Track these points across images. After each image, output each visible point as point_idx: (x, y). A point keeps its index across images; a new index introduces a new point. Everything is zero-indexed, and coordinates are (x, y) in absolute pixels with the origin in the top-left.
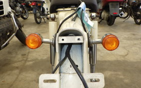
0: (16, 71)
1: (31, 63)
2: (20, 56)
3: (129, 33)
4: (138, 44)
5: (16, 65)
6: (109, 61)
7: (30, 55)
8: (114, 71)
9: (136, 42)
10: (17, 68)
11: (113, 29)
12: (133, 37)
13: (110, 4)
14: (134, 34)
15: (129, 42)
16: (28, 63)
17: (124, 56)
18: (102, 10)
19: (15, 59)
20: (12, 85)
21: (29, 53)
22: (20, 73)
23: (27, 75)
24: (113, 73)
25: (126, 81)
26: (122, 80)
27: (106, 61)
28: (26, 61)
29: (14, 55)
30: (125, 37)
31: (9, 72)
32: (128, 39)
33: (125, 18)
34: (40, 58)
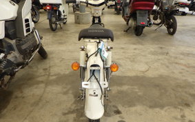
0: (42, 85)
1: (54, 77)
2: (41, 71)
3: (156, 46)
4: (161, 59)
5: (40, 79)
6: (129, 77)
7: (51, 69)
8: (132, 85)
9: (160, 57)
10: (42, 82)
11: (140, 41)
12: (160, 51)
13: (138, 12)
14: (161, 48)
15: (153, 57)
16: (51, 78)
17: (143, 72)
18: (130, 17)
19: (38, 74)
20: (41, 97)
21: (50, 67)
22: (46, 87)
23: (54, 88)
24: (130, 87)
25: (139, 94)
26: (136, 92)
27: (125, 77)
28: (49, 75)
29: (35, 69)
30: (151, 51)
31: (35, 86)
32: (154, 53)
33: (158, 24)
34: (62, 73)
